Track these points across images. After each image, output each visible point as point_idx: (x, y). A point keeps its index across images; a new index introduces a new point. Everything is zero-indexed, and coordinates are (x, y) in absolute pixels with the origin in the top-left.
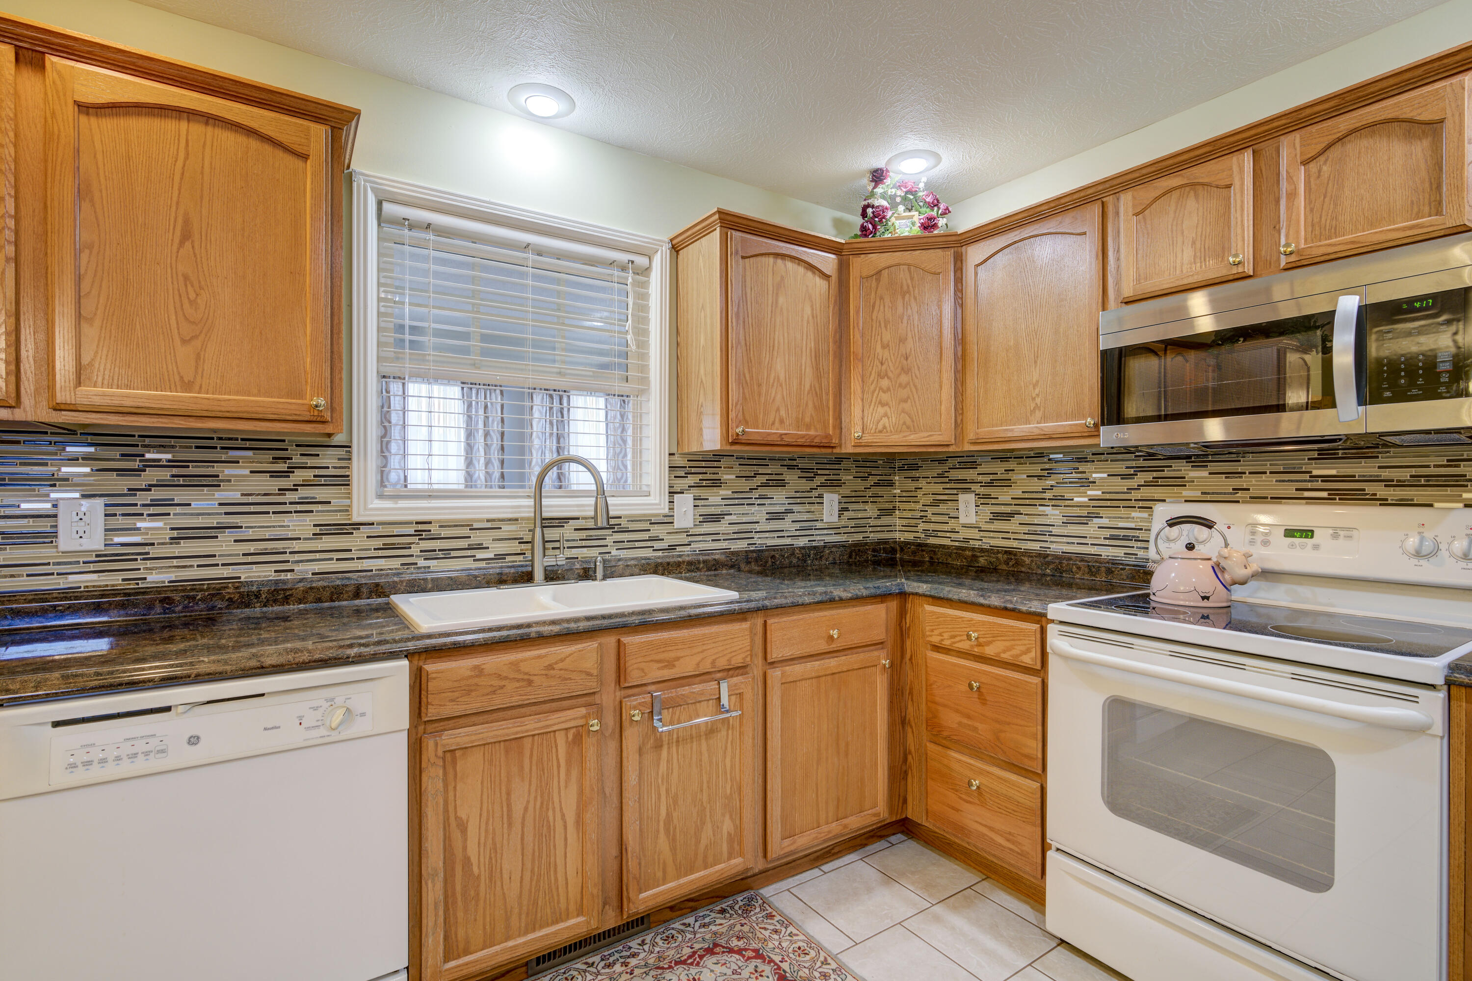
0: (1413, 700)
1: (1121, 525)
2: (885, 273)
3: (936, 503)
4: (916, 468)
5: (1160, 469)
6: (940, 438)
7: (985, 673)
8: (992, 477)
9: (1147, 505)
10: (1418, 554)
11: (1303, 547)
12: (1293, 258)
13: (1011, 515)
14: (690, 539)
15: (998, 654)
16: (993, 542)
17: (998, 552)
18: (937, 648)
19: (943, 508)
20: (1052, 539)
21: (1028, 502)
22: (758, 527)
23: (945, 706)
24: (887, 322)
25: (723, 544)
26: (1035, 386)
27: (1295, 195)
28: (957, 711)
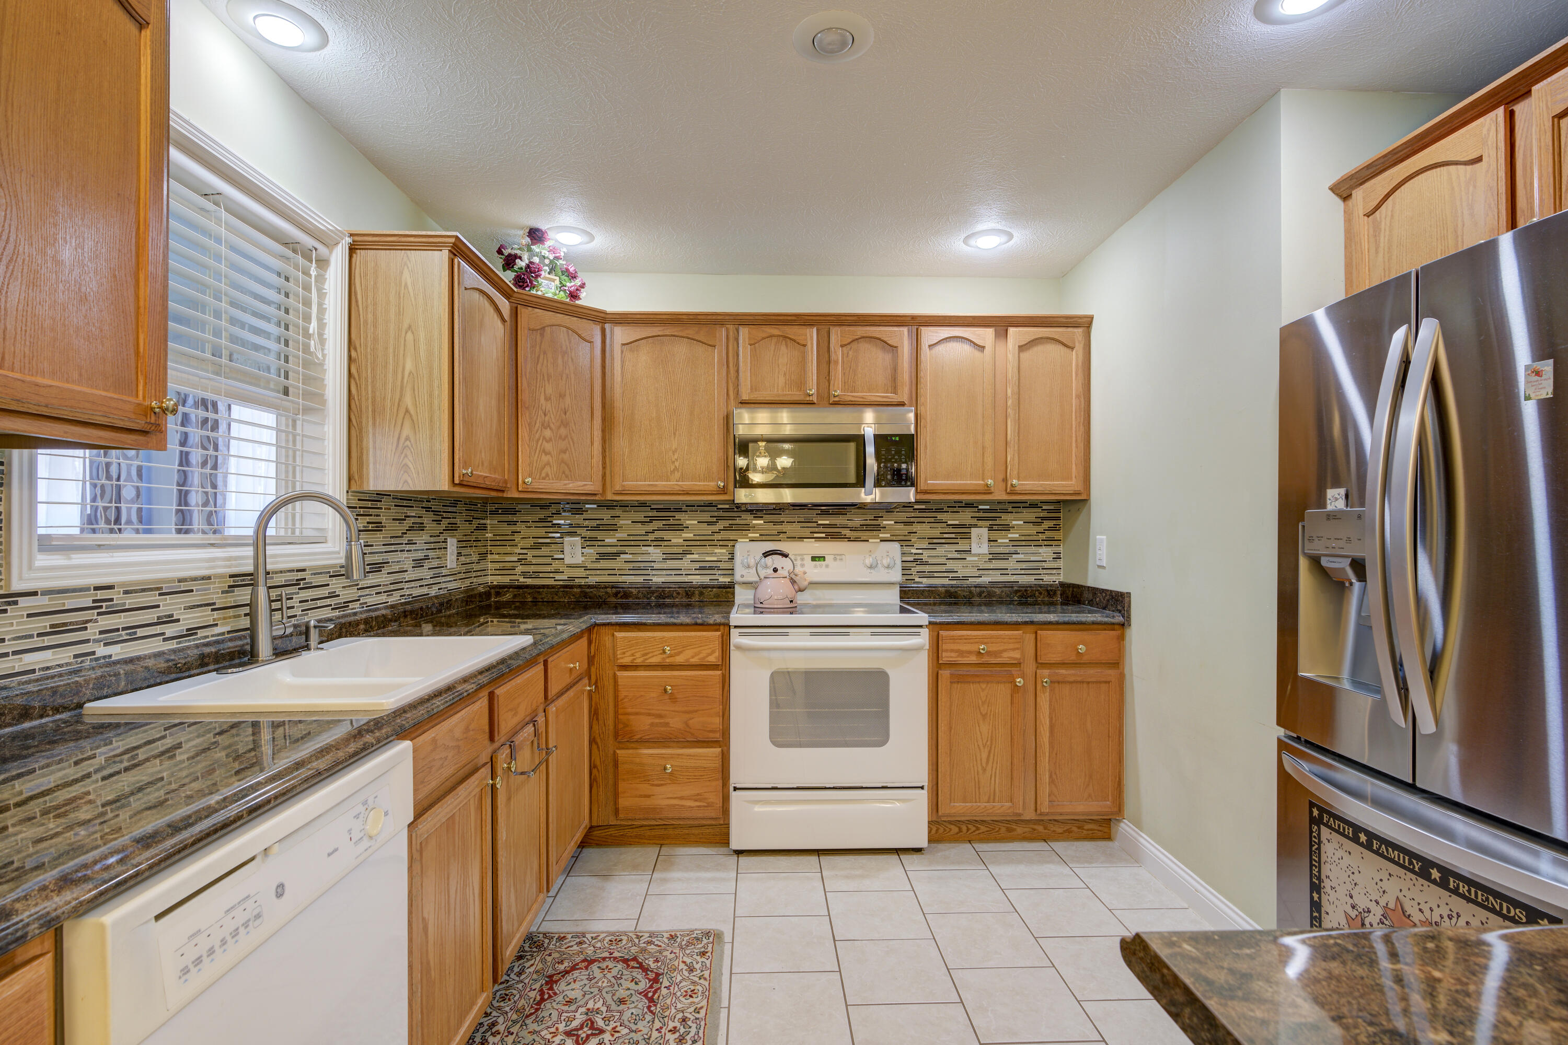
0: (918, 634)
1: (707, 559)
2: (548, 330)
3: (537, 546)
4: (514, 512)
5: (733, 518)
6: (592, 488)
7: (675, 677)
8: (598, 522)
9: (729, 544)
10: (871, 567)
11: (821, 566)
12: (836, 399)
13: (618, 554)
14: (360, 593)
15: (687, 660)
16: (598, 579)
17: (606, 587)
18: (624, 667)
19: (544, 551)
20: (654, 572)
21: (633, 543)
22: (407, 577)
23: (637, 714)
24: (549, 376)
25: (383, 598)
26: (674, 452)
27: (836, 362)
28: (649, 715)
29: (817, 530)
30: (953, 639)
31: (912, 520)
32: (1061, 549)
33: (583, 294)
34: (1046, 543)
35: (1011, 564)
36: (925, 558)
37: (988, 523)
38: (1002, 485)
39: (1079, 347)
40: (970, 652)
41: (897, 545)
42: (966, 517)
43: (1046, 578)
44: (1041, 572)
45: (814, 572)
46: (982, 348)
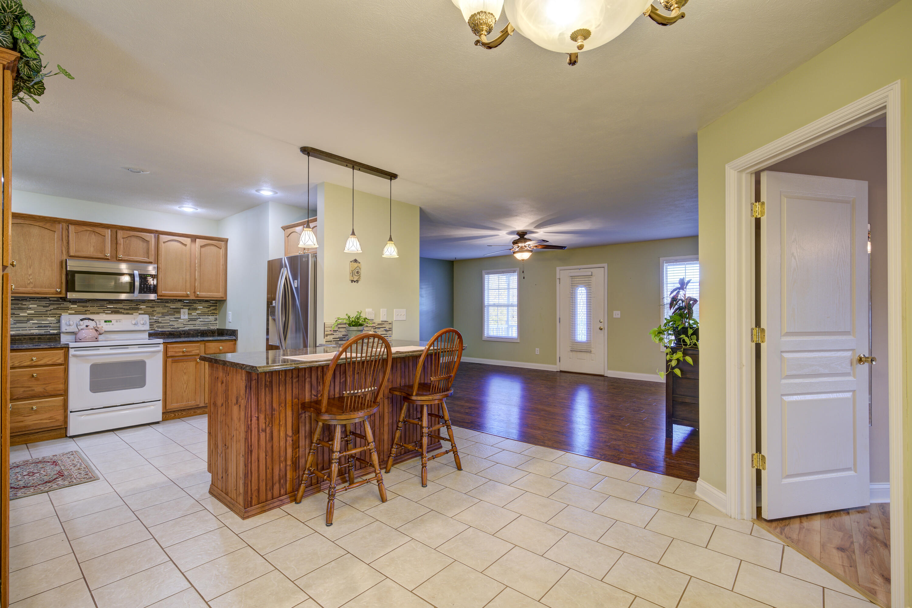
0: (159, 346)
7: (38, 370)
9: (57, 316)
10: (135, 324)
11: (109, 325)
12: (120, 259)
15: (46, 363)
26: (30, 275)
27: (121, 244)
28: (23, 387)
29: (106, 310)
30: (173, 347)
31: (154, 306)
32: (217, 317)
34: (211, 315)
35: (197, 322)
36: (160, 320)
37: (188, 307)
38: (193, 294)
39: (223, 249)
40: (180, 352)
41: (147, 316)
42: (179, 305)
43: (212, 327)
44: (210, 325)
45: (106, 327)
46: (186, 245)
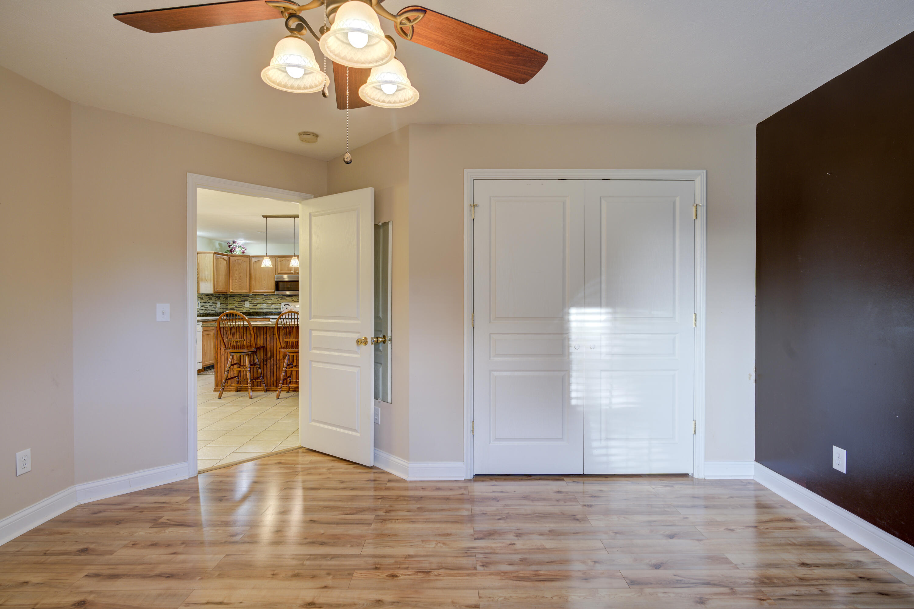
1: (276, 306)
2: (236, 261)
3: (239, 303)
4: (234, 296)
5: (282, 297)
6: (247, 291)
8: (252, 298)
9: (280, 303)
13: (257, 305)
17: (254, 312)
19: (241, 304)
20: (265, 309)
21: (259, 303)
22: (208, 308)
24: (237, 270)
25: (203, 312)
26: (264, 284)
33: (246, 251)
